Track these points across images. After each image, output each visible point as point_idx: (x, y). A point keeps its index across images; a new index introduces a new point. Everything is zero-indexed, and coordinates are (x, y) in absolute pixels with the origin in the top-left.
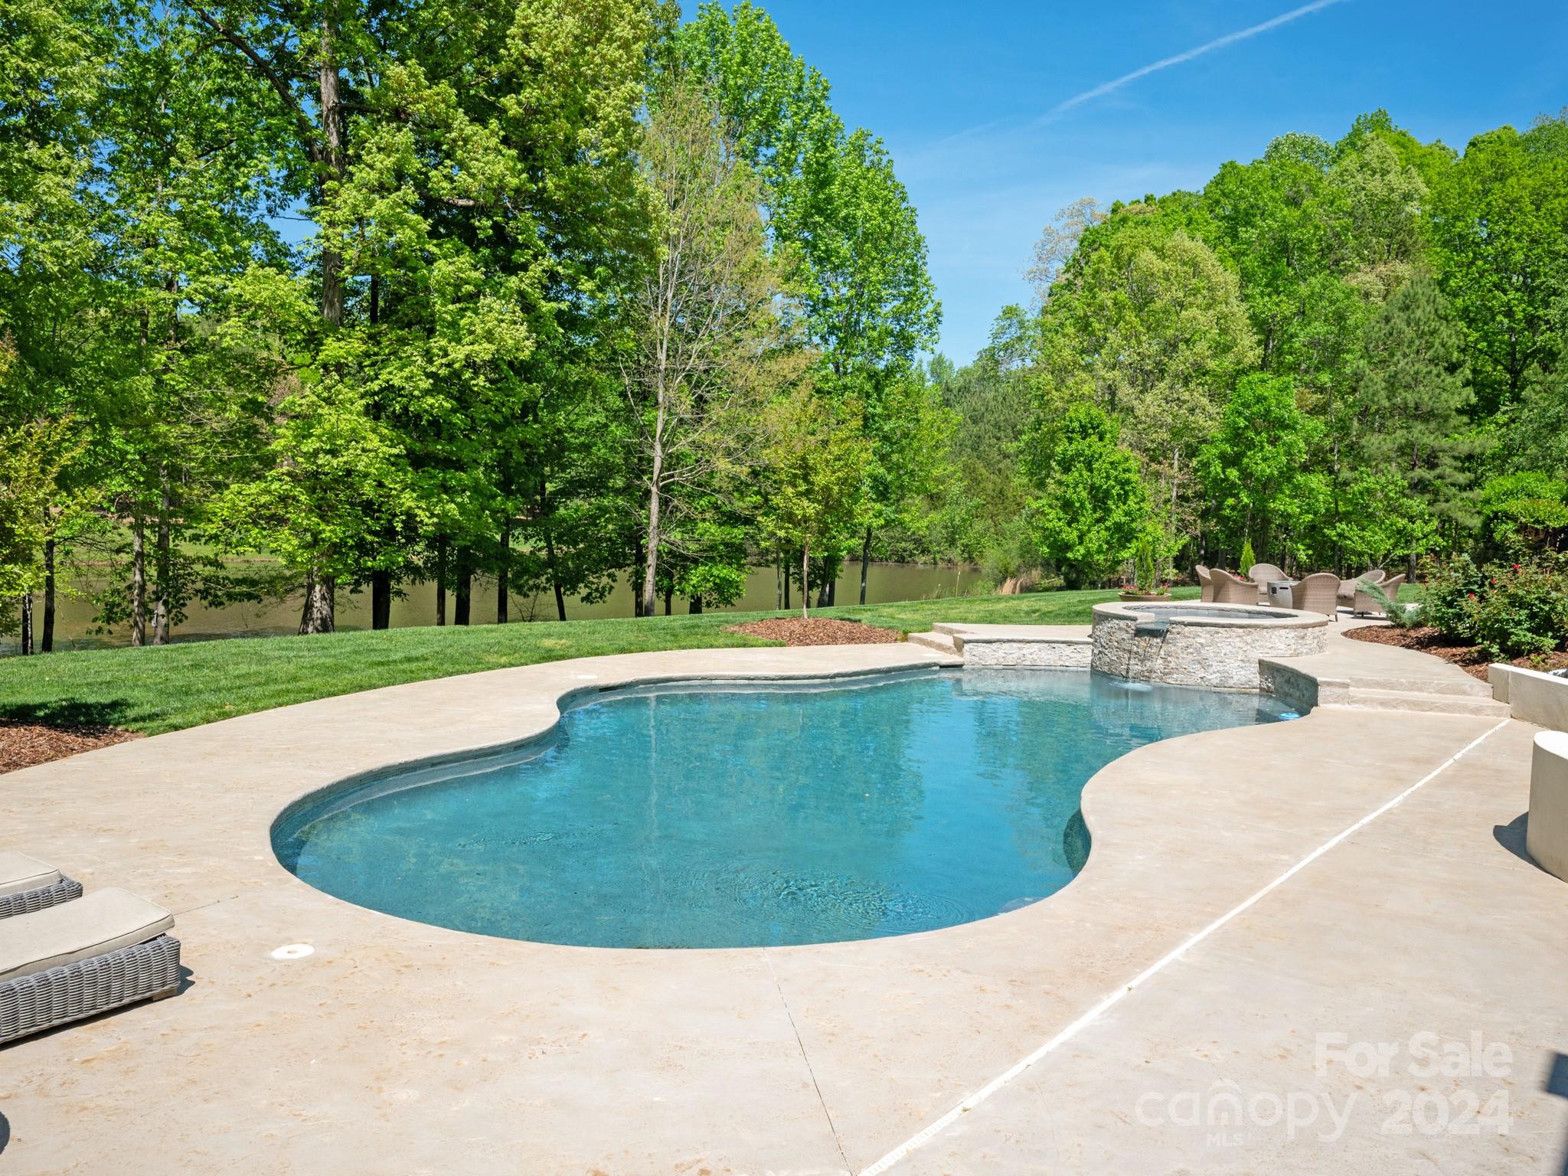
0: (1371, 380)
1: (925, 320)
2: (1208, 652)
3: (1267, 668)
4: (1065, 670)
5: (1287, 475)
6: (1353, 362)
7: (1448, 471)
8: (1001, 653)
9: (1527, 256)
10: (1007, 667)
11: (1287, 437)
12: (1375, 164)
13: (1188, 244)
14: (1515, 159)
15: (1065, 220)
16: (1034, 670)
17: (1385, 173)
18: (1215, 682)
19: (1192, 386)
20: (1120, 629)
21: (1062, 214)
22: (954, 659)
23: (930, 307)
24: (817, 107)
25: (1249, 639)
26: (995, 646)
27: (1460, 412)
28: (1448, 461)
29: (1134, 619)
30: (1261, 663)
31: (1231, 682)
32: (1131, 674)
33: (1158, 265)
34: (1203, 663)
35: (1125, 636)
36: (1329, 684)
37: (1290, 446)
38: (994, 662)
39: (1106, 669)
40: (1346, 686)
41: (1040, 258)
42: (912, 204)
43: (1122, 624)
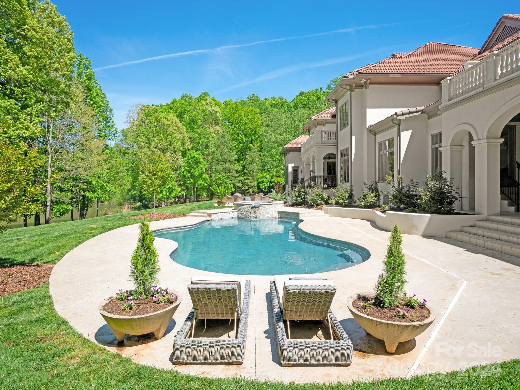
0: (217, 153)
1: (113, 133)
2: (268, 210)
3: (279, 212)
4: (232, 218)
5: (201, 175)
6: (212, 149)
7: (234, 174)
8: (219, 216)
9: (245, 128)
10: (220, 219)
11: (200, 166)
12: (209, 104)
13: (174, 118)
14: (240, 106)
15: (134, 108)
16: (226, 219)
17: (211, 106)
18: (270, 217)
19: (177, 153)
20: (247, 207)
21: (133, 106)
22: (209, 218)
23: (114, 129)
24: (87, 67)
25: (275, 207)
26: (218, 214)
27: (235, 160)
28: (234, 171)
29: (251, 205)
30: (278, 212)
31: (273, 216)
32: (251, 217)
33: (167, 122)
34: (268, 213)
35: (249, 209)
36: (301, 213)
37: (202, 168)
38: (217, 218)
39: (244, 217)
40: (304, 213)
41: (127, 118)
42: (108, 100)
43: (248, 206)
